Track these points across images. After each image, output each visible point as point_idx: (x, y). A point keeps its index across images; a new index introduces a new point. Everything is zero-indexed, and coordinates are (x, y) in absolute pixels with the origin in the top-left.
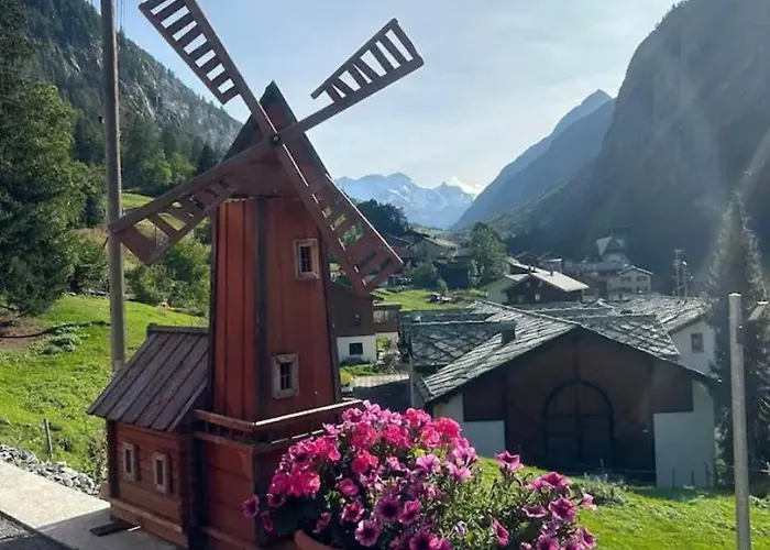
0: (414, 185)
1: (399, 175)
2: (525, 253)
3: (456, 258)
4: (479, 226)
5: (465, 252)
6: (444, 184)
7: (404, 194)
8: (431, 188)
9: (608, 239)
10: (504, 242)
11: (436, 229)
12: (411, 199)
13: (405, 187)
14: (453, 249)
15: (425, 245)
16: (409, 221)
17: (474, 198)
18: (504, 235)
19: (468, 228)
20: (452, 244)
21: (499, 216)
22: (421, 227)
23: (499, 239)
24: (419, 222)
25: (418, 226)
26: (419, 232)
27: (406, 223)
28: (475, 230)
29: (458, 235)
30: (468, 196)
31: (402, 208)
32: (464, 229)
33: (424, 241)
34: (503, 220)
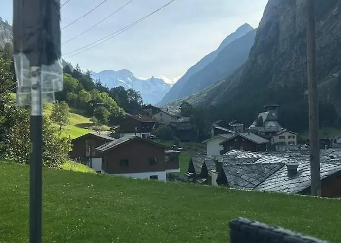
0: (134, 77)
6: (152, 77)
7: (128, 82)
8: (145, 79)
9: (267, 113)
13: (129, 79)
17: (172, 86)
30: (167, 85)
31: (139, 92)
32: (166, 105)
33: (161, 113)
34: (190, 100)
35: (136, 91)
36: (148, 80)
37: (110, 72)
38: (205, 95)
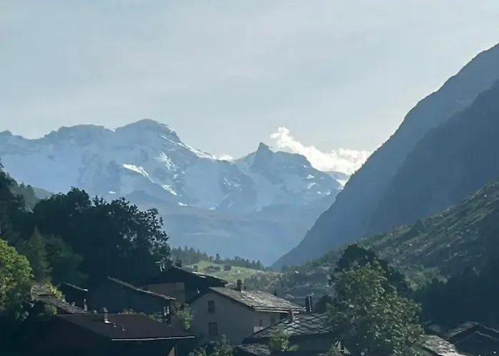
0: (186, 151)
1: (147, 126)
2: (469, 325)
3: (293, 339)
4: (353, 254)
5: (317, 322)
6: (262, 147)
7: (160, 173)
10: (417, 296)
11: (246, 264)
12: (178, 187)
13: (164, 158)
14: (286, 316)
15: (211, 309)
16: (172, 244)
17: (343, 183)
18: (416, 279)
19: (324, 260)
20: (284, 304)
21: (403, 229)
22: (204, 257)
23: (404, 290)
24: (201, 248)
25: (197, 257)
26: (200, 272)
27: (165, 251)
28: (343, 263)
29: (301, 278)
30: (325, 178)
31: (154, 212)
32: (315, 265)
33: (208, 297)
34: (417, 239)
35: (142, 208)
36: (246, 159)
37: (86, 135)
38: (482, 215)
